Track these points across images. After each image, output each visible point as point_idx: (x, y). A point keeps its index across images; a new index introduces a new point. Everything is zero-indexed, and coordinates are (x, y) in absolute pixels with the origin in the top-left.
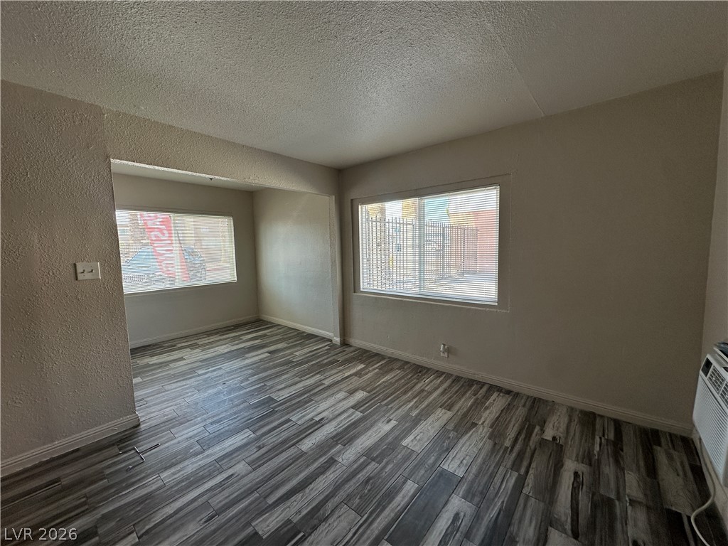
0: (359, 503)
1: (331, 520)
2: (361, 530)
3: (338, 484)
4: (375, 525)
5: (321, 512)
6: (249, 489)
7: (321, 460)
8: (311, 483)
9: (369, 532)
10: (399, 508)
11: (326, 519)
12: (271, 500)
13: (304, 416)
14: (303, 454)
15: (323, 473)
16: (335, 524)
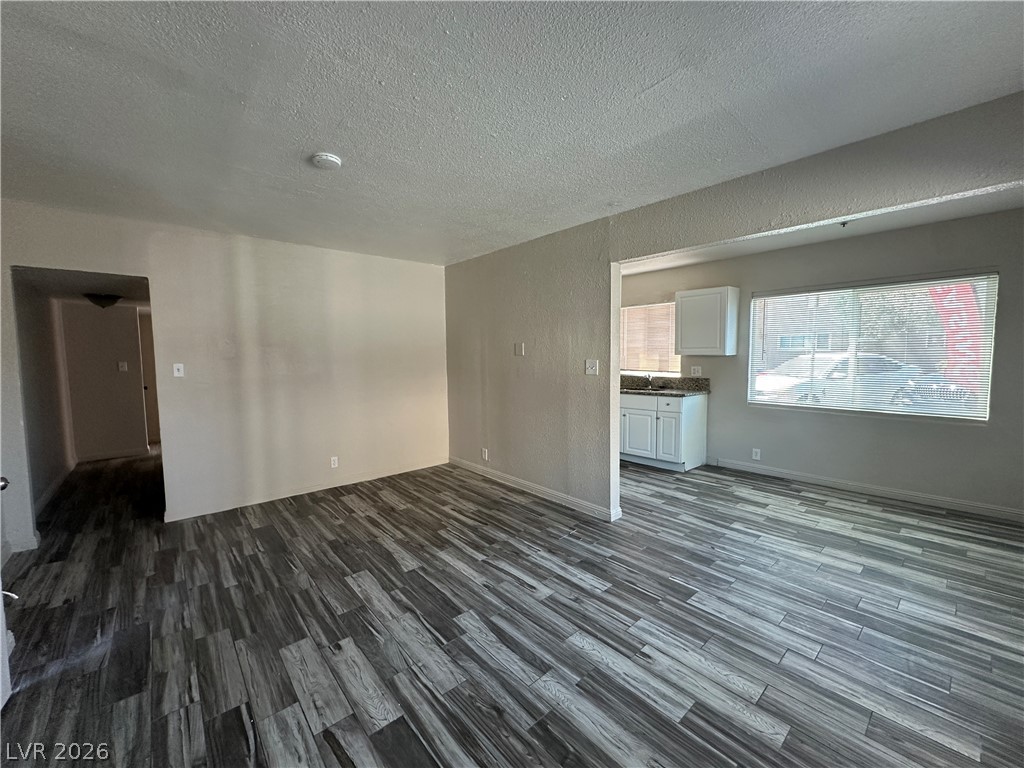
0: (463, 694)
1: (451, 665)
2: (426, 691)
3: (501, 673)
4: (426, 707)
5: (465, 657)
6: (513, 602)
7: (548, 657)
8: (508, 647)
9: (421, 699)
10: (437, 741)
11: (454, 662)
12: (495, 619)
13: (651, 634)
14: (561, 637)
15: (524, 659)
16: (445, 669)
